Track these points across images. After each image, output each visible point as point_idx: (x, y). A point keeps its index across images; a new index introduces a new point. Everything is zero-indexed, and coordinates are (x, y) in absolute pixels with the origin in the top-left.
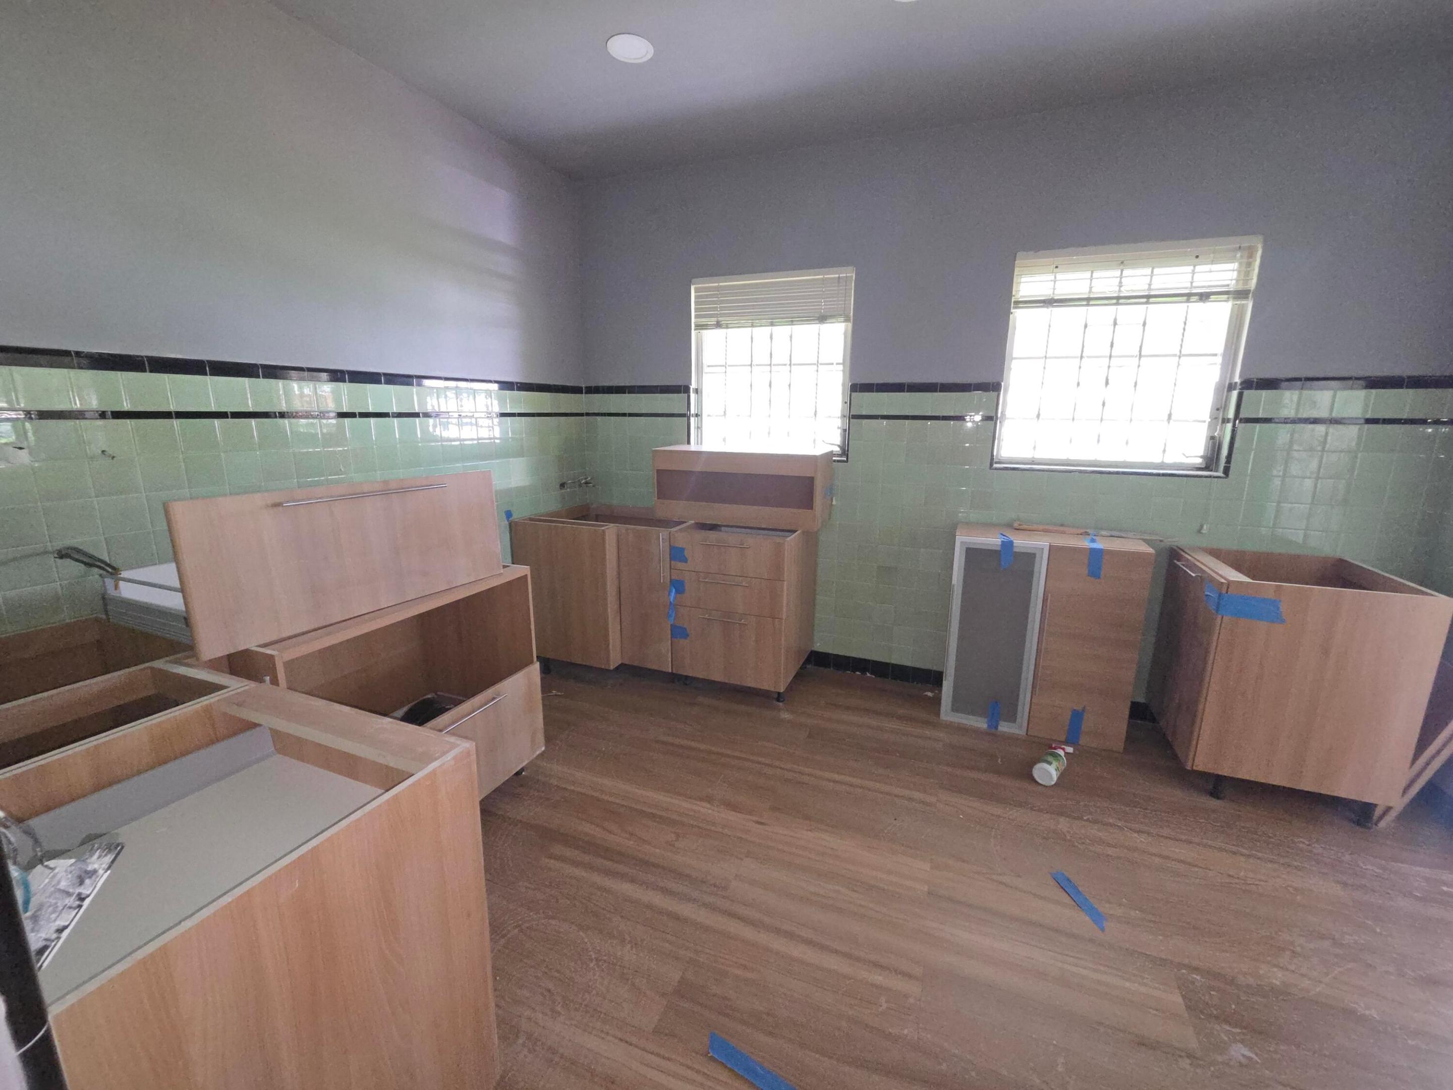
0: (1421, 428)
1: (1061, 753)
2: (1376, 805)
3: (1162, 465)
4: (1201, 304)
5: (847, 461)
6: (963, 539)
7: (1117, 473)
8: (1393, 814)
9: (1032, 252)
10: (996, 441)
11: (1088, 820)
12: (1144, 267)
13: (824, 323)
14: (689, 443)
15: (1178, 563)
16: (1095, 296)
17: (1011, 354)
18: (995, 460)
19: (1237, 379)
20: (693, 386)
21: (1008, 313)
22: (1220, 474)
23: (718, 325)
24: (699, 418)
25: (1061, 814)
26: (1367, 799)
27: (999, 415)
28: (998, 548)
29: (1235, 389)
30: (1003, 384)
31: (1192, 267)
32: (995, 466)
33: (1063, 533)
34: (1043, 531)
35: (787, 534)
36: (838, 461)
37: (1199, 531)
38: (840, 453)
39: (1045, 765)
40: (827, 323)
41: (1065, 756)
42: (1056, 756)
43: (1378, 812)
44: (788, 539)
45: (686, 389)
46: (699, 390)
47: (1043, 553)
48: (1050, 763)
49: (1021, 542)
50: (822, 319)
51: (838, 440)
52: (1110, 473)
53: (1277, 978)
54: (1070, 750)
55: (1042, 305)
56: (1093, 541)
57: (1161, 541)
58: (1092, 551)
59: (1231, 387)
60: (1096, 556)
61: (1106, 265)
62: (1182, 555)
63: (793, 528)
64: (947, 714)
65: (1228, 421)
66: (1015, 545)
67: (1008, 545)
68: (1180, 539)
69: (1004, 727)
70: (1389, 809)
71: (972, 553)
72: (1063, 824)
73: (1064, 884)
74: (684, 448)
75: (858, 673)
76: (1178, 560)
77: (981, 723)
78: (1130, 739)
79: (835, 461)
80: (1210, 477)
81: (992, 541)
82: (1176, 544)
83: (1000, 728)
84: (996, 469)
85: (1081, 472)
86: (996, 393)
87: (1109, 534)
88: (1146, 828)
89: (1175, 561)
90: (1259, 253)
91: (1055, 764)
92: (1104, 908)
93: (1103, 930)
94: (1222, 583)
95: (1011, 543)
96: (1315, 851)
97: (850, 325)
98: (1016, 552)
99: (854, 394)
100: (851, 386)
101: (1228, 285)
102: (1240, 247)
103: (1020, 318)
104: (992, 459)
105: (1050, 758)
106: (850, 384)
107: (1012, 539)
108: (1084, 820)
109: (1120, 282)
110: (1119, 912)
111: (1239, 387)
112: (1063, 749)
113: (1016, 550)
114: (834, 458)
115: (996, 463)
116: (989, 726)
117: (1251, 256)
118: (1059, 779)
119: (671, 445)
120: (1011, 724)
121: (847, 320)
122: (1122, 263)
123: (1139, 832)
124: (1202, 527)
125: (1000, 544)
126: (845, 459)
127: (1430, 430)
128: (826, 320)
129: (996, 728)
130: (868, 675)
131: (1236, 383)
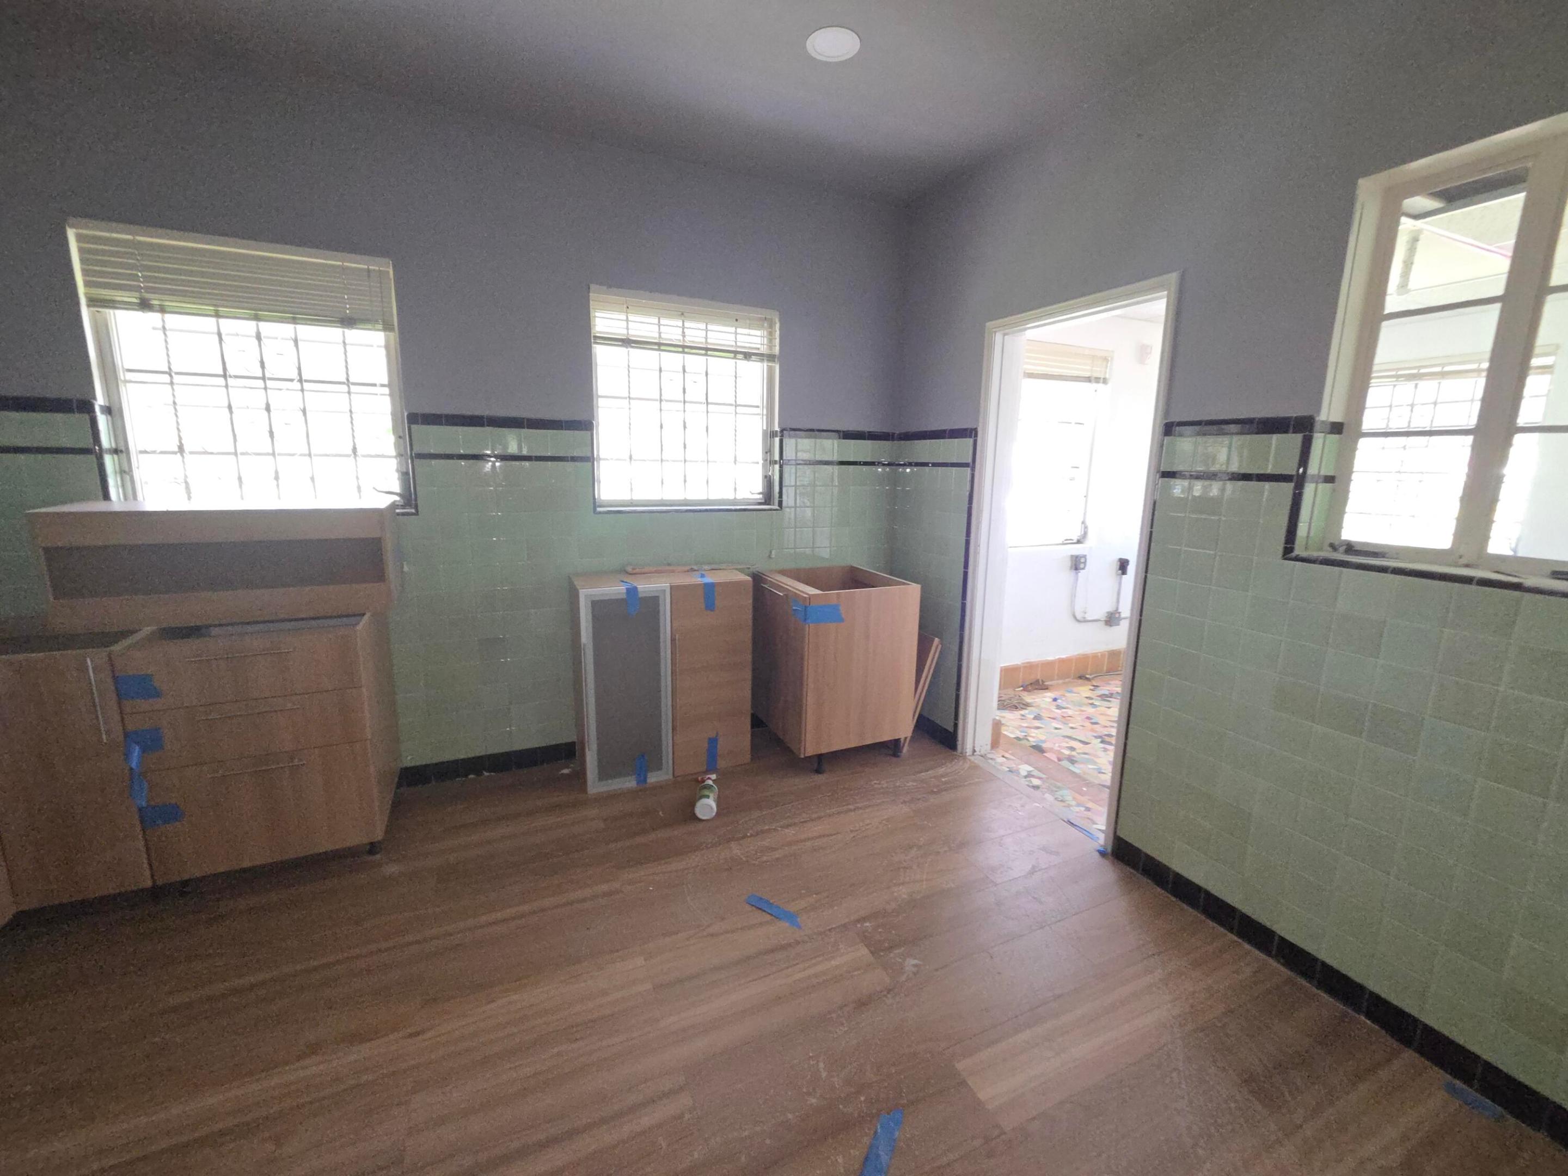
0: (873, 468)
1: (710, 782)
2: (899, 739)
3: (734, 502)
4: (745, 362)
5: (417, 513)
6: (587, 594)
7: (706, 511)
8: (908, 740)
9: (605, 288)
10: (596, 483)
11: (752, 835)
12: (698, 321)
13: (352, 328)
14: (106, 496)
15: (764, 586)
16: (664, 342)
17: (597, 394)
18: (597, 504)
19: (777, 428)
20: (100, 400)
21: (589, 349)
22: (776, 507)
23: (144, 305)
24: (124, 456)
25: (729, 841)
26: (897, 738)
27: (595, 456)
28: (625, 596)
29: (776, 436)
30: (594, 422)
31: (734, 329)
32: (599, 509)
33: (673, 571)
34: (656, 572)
35: (353, 620)
36: (403, 514)
37: (770, 557)
38: (402, 503)
39: (704, 801)
40: (357, 328)
41: (714, 783)
42: (709, 787)
43: (902, 740)
44: (359, 627)
45: (86, 406)
46: (115, 409)
47: (665, 595)
48: (708, 797)
49: (645, 587)
50: (348, 322)
51: (396, 487)
52: (700, 511)
53: (903, 892)
54: (714, 777)
55: (620, 343)
56: (703, 576)
57: (749, 568)
58: (706, 585)
59: (773, 434)
60: (709, 589)
61: (669, 314)
62: (767, 579)
63: (362, 612)
64: (595, 786)
65: (775, 462)
66: (639, 590)
67: (632, 591)
68: (760, 567)
69: (653, 778)
70: (906, 738)
71: (598, 606)
72: (736, 850)
73: (759, 905)
74: (99, 506)
75: (472, 776)
76: (765, 584)
77: (629, 783)
78: (754, 747)
79: (398, 514)
80: (771, 510)
81: (615, 589)
82: (757, 569)
83: (649, 781)
84: (600, 513)
85: (677, 511)
86: (589, 433)
87: (709, 568)
88: (790, 821)
89: (762, 585)
90: (778, 326)
91: (712, 795)
92: (793, 907)
93: (799, 927)
94: (805, 598)
95: (636, 588)
96: (884, 786)
97: (394, 336)
98: (642, 598)
99: (414, 427)
100: (408, 416)
101: (759, 349)
102: (766, 318)
103: (601, 353)
104: (594, 503)
105: (706, 792)
106: (406, 414)
107: (635, 584)
108: (749, 837)
109: (683, 332)
110: (803, 904)
111: (779, 434)
112: (709, 778)
113: (640, 595)
114: (398, 511)
115: (600, 506)
116: (638, 783)
117: (771, 326)
118: (718, 806)
119: (64, 503)
120: (659, 772)
121: (387, 327)
122: (682, 314)
123: (788, 826)
124: (771, 552)
125: (625, 591)
126: (413, 511)
127: (880, 470)
128: (355, 324)
129: (645, 780)
130: (486, 774)
131: (777, 431)
